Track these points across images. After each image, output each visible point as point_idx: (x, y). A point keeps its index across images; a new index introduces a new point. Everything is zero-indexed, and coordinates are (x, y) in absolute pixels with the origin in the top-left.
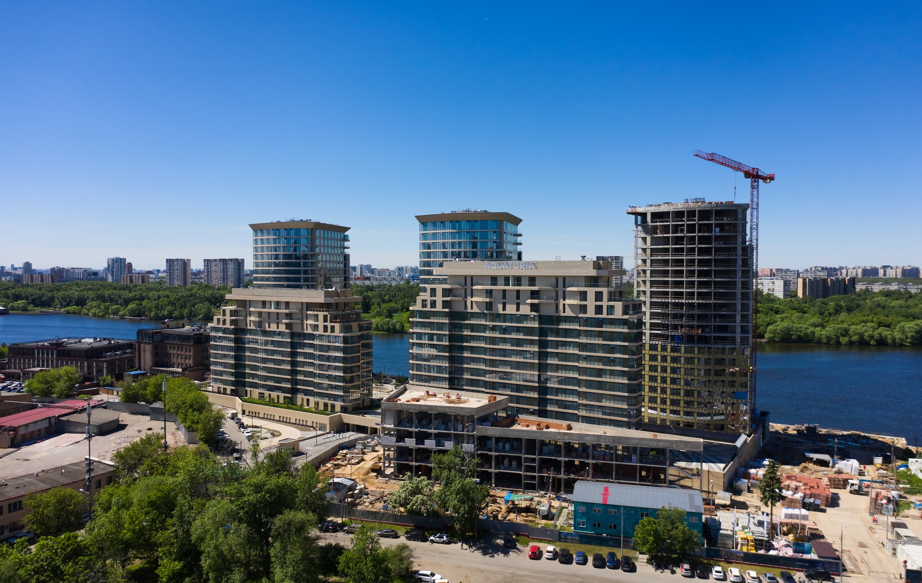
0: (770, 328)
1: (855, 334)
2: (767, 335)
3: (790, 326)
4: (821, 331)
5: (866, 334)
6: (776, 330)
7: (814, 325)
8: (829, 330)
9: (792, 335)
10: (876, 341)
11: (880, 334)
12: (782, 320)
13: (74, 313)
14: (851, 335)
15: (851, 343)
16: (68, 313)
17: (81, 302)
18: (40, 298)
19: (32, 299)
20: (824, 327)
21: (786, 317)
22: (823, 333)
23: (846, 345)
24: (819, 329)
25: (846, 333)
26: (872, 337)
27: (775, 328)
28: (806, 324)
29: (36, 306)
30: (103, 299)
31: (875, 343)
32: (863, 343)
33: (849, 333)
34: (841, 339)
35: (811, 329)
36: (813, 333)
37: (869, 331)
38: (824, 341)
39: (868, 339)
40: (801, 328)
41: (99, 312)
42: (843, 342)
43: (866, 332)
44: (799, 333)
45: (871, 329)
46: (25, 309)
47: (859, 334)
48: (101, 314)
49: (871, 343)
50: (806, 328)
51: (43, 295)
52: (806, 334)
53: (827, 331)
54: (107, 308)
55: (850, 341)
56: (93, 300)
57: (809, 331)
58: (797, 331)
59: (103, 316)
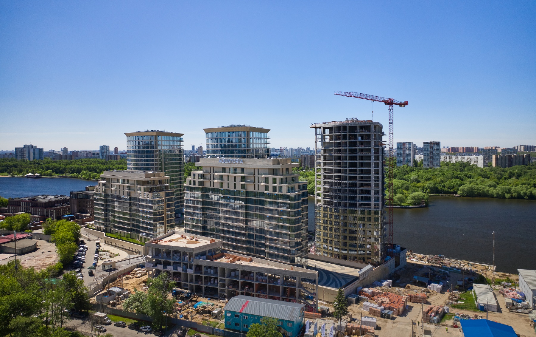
0: (461, 187)
1: (515, 192)
2: (459, 192)
3: (473, 187)
4: (493, 190)
5: (522, 192)
6: (464, 189)
7: (490, 186)
8: (499, 189)
9: (475, 192)
10: (528, 196)
11: (531, 192)
12: (470, 183)
13: (75, 177)
14: (512, 192)
15: (512, 198)
16: (72, 177)
17: (79, 171)
18: (59, 169)
19: (55, 170)
20: (495, 187)
21: (473, 181)
22: (494, 191)
23: (509, 198)
24: (492, 188)
25: (509, 191)
26: (525, 194)
27: (463, 188)
28: (485, 186)
29: (57, 173)
30: (90, 169)
31: (527, 198)
32: (520, 197)
33: (511, 191)
34: (506, 195)
35: (487, 188)
36: (488, 191)
37: (524, 190)
38: (495, 196)
39: (523, 195)
40: (481, 188)
41: (86, 177)
42: (507, 197)
43: (522, 190)
44: (479, 191)
45: (525, 189)
46: (51, 175)
47: (518, 192)
48: (87, 178)
49: (525, 197)
50: (484, 188)
51: (60, 167)
52: (483, 191)
53: (497, 190)
54: (90, 175)
55: (512, 196)
56: (85, 170)
57: (485, 190)
58: (478, 190)
59: (88, 179)
